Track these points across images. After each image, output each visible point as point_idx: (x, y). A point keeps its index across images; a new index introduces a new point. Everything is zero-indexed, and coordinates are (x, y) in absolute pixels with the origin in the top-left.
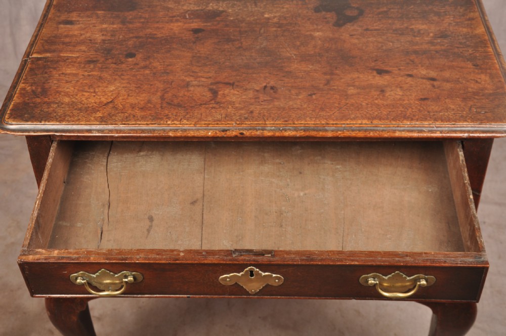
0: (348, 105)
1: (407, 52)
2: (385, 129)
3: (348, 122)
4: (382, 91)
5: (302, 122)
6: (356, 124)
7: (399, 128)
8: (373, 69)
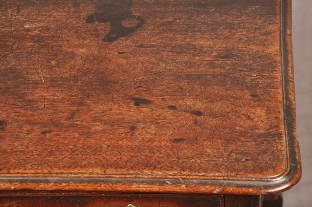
0: (85, 147)
1: (179, 76)
2: (120, 180)
3: (76, 171)
4: (133, 128)
5: (20, 171)
6: (86, 173)
7: (137, 179)
8: (132, 98)
